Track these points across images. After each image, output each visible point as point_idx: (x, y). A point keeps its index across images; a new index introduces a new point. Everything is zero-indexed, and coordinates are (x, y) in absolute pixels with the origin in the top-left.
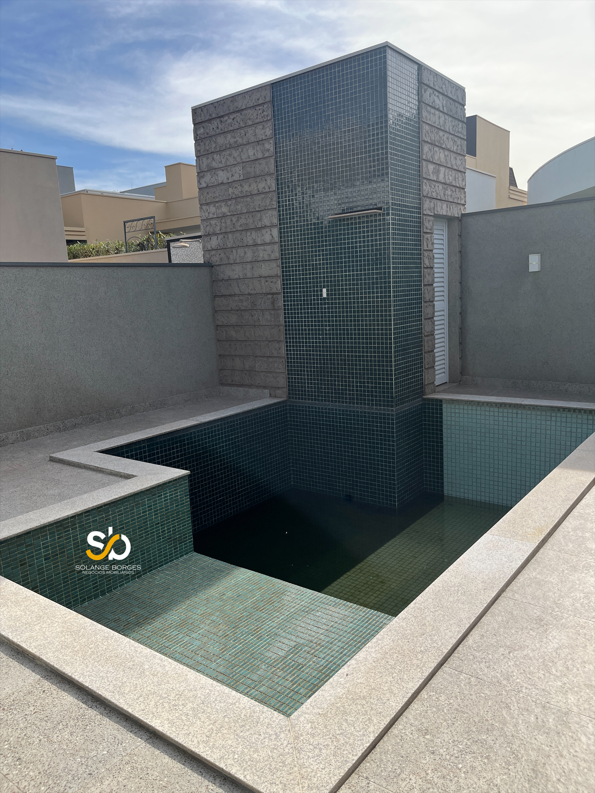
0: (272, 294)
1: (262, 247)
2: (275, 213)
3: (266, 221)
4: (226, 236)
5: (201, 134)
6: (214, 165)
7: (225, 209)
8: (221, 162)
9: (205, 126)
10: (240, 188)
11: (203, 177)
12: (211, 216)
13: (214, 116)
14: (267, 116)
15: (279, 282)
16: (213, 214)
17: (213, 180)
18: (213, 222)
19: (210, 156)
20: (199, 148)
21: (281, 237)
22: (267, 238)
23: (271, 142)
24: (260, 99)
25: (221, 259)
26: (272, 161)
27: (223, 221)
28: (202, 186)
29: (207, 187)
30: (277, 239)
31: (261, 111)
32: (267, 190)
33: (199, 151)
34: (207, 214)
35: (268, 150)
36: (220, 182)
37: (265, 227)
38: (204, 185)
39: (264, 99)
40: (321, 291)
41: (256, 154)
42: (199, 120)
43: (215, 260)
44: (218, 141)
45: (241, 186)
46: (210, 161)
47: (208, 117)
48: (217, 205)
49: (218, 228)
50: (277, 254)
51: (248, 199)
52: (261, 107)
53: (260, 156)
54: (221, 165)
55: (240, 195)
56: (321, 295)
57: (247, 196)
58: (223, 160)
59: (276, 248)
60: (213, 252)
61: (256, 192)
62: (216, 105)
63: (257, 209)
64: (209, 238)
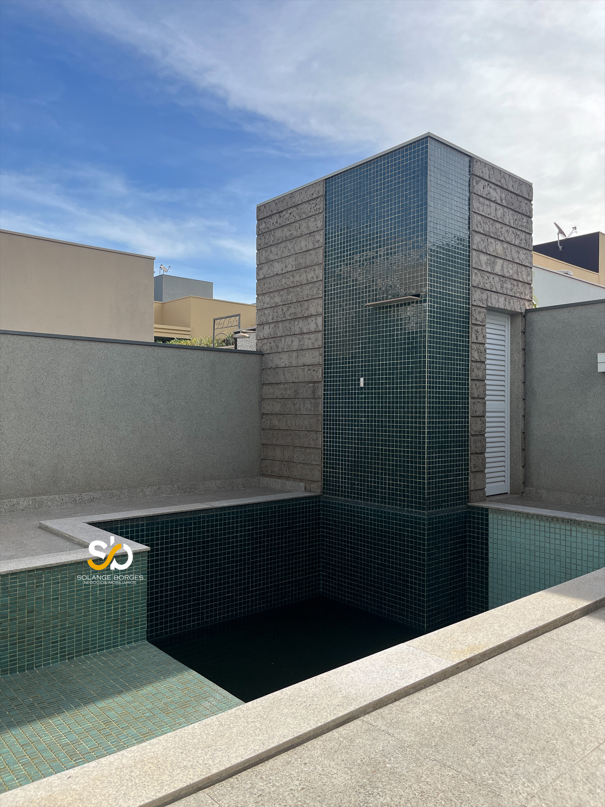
0: (314, 382)
1: (307, 336)
2: (321, 302)
3: (312, 311)
4: (277, 326)
5: (262, 229)
6: (272, 257)
7: (277, 299)
8: (277, 254)
9: (266, 222)
10: (291, 278)
11: (261, 269)
12: (266, 306)
13: (274, 212)
14: (319, 209)
15: (321, 371)
16: (268, 304)
17: (270, 271)
18: (267, 312)
19: (268, 249)
20: (260, 242)
21: (325, 326)
22: (313, 327)
23: (322, 233)
24: (314, 194)
25: (271, 348)
26: (321, 251)
27: (275, 310)
28: (260, 278)
29: (264, 278)
30: (320, 328)
31: (314, 205)
32: (315, 280)
33: (260, 244)
34: (262, 304)
35: (318, 241)
36: (275, 273)
37: (312, 316)
38: (262, 277)
39: (317, 193)
40: (359, 380)
41: (307, 245)
42: (261, 216)
43: (266, 348)
44: (276, 234)
45: (293, 276)
46: (268, 254)
47: (270, 213)
48: (271, 295)
49: (271, 317)
50: (320, 343)
51: (298, 289)
52: (314, 201)
53: (311, 247)
54: (277, 257)
55: (292, 285)
56: (359, 384)
57: (298, 286)
58: (279, 252)
59: (320, 336)
60: (265, 341)
61: (305, 282)
63: (305, 299)
64: (262, 327)
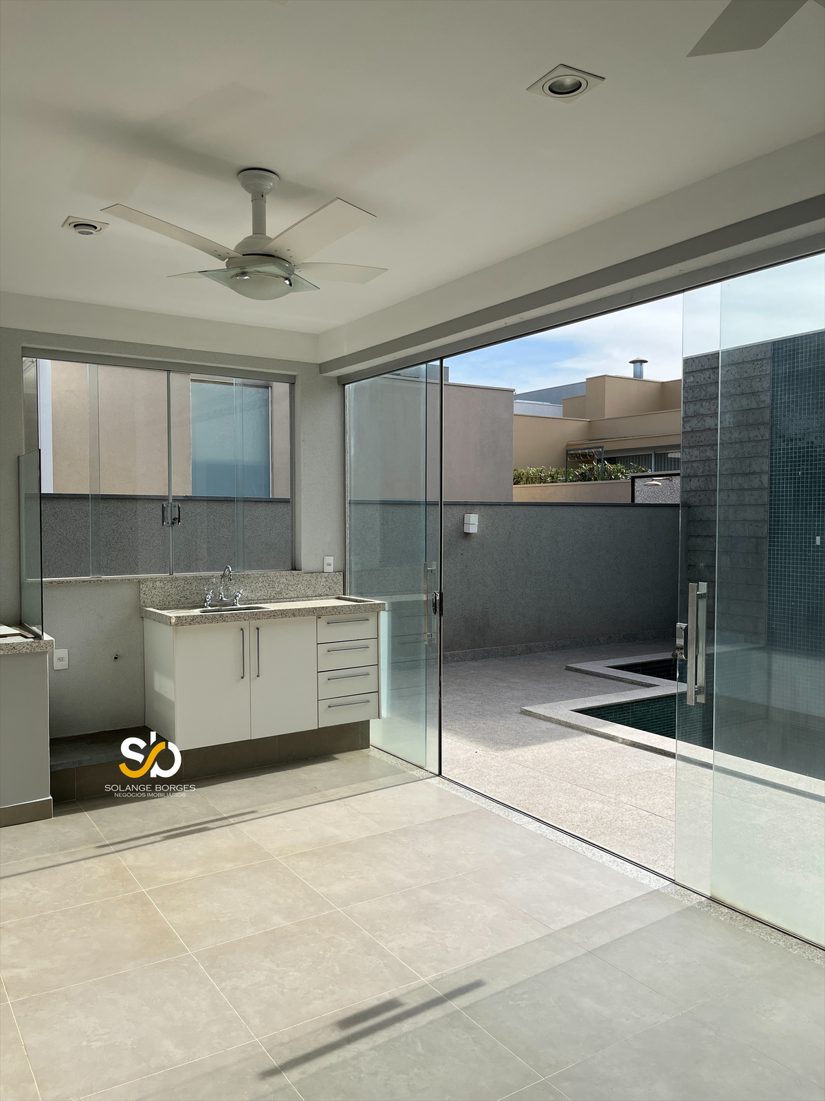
0: (757, 538)
1: (749, 492)
2: (766, 460)
3: (756, 468)
4: (709, 479)
5: (691, 382)
6: (702, 411)
7: (709, 453)
8: (710, 409)
9: (695, 376)
10: (729, 435)
11: (688, 422)
12: (693, 458)
13: (706, 367)
14: (766, 370)
15: (766, 527)
16: (696, 457)
17: (700, 425)
18: (695, 464)
19: (699, 404)
20: (686, 395)
21: (771, 484)
22: (756, 483)
23: (769, 394)
24: (760, 355)
25: (700, 501)
26: (768, 412)
27: (707, 464)
28: (685, 430)
29: (692, 431)
30: (765, 485)
31: (759, 366)
32: (760, 438)
33: (687, 397)
34: (689, 457)
35: (764, 402)
36: (708, 427)
37: (755, 473)
38: (689, 429)
39: (763, 354)
40: (814, 538)
41: (750, 404)
42: (690, 369)
43: (694, 500)
44: (709, 389)
45: (731, 432)
46: (697, 407)
47: (699, 368)
48: (701, 448)
49: (701, 470)
50: (766, 499)
51: (738, 445)
52: (760, 362)
53: (754, 405)
54: (709, 412)
55: (728, 441)
56: (814, 542)
57: (736, 442)
58: (712, 407)
59: (766, 494)
60: (692, 493)
61: (747, 439)
62: (709, 357)
63: (746, 456)
64: (689, 479)
